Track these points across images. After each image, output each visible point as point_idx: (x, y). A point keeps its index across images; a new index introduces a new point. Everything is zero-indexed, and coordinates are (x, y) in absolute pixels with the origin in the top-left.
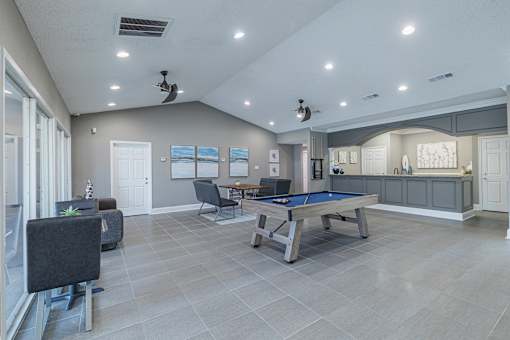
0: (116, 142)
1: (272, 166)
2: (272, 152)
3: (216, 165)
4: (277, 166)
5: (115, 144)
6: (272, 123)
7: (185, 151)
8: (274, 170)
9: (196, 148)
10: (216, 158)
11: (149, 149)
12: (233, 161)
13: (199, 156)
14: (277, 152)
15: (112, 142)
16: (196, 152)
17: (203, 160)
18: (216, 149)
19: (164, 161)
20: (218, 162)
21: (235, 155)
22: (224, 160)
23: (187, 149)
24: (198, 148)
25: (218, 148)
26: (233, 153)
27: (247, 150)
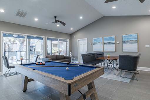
5: (79, 40)
13: (104, 42)
19: (91, 45)
20: (115, 43)
21: (126, 39)
22: (119, 43)
23: (99, 39)
24: (104, 38)
25: (114, 37)
26: (125, 38)
27: (137, 35)
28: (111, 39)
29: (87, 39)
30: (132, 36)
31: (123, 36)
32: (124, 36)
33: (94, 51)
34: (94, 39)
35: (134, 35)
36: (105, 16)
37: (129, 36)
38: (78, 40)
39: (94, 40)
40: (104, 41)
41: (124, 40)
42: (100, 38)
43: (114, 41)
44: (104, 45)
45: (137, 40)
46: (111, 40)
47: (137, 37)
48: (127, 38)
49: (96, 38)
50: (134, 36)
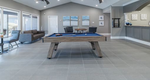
0: (49, 16)
1: (100, 22)
2: (100, 17)
3: (77, 22)
4: (103, 22)
6: (97, 6)
7: (67, 18)
8: (101, 23)
9: (70, 17)
10: (77, 19)
11: (57, 18)
12: (83, 21)
13: (71, 19)
14: (103, 17)
15: (48, 16)
16: (70, 18)
17: (73, 20)
18: (77, 17)
19: (61, 21)
22: (80, 20)
23: (68, 17)
27: (89, 16)
28: (75, 17)
29: (57, 16)
34: (63, 17)
45: (89, 19)
48: (85, 18)
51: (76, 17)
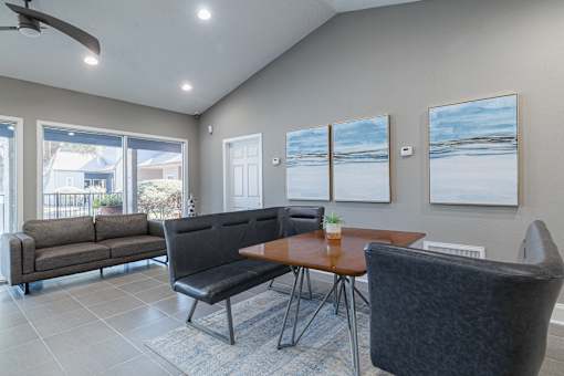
0: (230, 140)
5: (229, 145)
9: (330, 131)
10: (378, 141)
16: (324, 141)
19: (277, 165)
20: (390, 157)
21: (449, 131)
22: (409, 152)
23: (313, 134)
24: (334, 129)
25: (381, 121)
26: (441, 124)
27: (512, 101)
29: (260, 135)
30: (482, 110)
31: (433, 112)
32: (440, 115)
33: (290, 196)
34: (289, 135)
35: (497, 103)
36: (339, 15)
37: (464, 111)
38: (225, 141)
39: (292, 138)
40: (334, 143)
41: (436, 138)
42: (317, 130)
43: (387, 146)
44: (335, 167)
45: (513, 131)
46: (367, 139)
47: (513, 113)
48: (455, 126)
49: (298, 133)
50: (498, 112)
51: (371, 127)
